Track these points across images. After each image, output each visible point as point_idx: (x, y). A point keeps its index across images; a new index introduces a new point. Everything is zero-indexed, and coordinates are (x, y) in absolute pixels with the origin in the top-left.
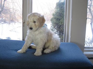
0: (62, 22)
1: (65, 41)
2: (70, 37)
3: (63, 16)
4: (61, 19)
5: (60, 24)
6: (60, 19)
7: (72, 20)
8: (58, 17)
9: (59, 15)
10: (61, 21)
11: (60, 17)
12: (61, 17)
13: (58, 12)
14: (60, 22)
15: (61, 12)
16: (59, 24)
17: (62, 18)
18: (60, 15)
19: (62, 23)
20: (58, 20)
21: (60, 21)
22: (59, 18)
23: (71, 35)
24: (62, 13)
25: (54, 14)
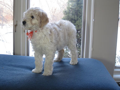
0: (79, 24)
1: (83, 57)
2: (92, 50)
3: (80, 15)
4: (78, 19)
6: (76, 19)
7: (94, 22)
8: (73, 16)
9: (74, 13)
12: (78, 17)
13: (73, 9)
15: (79, 8)
17: (80, 17)
19: (78, 26)
20: (73, 21)
21: (76, 23)
22: (74, 19)
23: (92, 47)
25: (66, 12)
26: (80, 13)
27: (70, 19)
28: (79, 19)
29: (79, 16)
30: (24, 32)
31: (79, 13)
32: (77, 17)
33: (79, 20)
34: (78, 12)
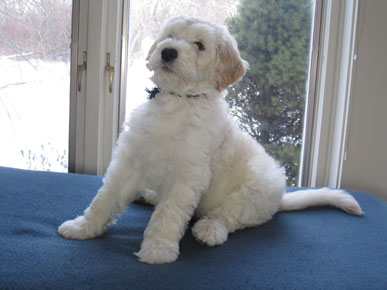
0: (281, 67)
3: (286, 35)
4: (276, 51)
5: (271, 82)
6: (271, 49)
8: (262, 41)
9: (264, 28)
10: (277, 60)
11: (270, 38)
12: (279, 42)
13: (262, 15)
14: (268, 69)
15: (281, 11)
16: (262, 81)
17: (284, 43)
18: (269, 26)
19: (280, 73)
20: (262, 56)
21: (273, 62)
22: (264, 48)
24: (286, 17)
26: (283, 27)
27: (250, 47)
28: (283, 48)
29: (280, 37)
30: (111, 91)
31: (280, 30)
32: (276, 41)
33: (283, 52)
34: (278, 26)
